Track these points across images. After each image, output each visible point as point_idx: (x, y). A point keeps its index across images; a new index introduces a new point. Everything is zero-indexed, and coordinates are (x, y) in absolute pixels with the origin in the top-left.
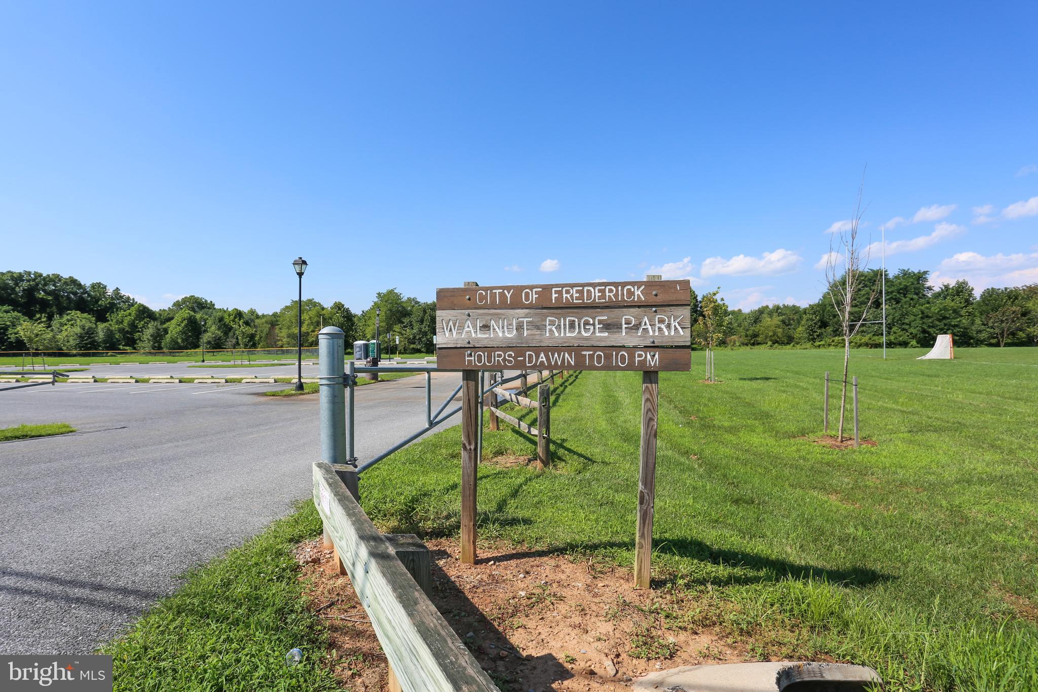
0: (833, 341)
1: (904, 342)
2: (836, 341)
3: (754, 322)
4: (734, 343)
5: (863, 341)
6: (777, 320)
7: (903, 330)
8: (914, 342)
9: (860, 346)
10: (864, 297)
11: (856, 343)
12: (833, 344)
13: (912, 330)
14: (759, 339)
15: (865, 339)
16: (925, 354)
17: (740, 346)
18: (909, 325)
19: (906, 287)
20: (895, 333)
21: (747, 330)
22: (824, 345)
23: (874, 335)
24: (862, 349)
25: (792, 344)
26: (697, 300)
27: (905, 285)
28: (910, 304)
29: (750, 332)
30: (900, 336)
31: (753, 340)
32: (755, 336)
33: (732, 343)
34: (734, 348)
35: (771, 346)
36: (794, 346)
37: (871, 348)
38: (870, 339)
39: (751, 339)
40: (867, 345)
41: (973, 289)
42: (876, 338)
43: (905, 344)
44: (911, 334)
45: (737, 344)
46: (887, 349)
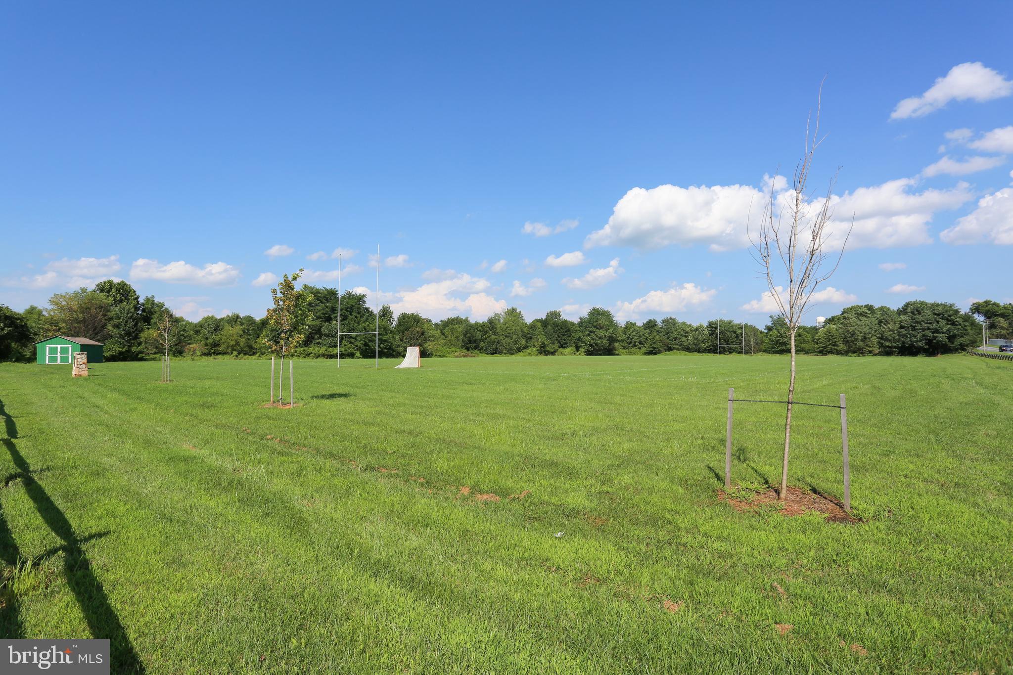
0: (296, 352)
1: (351, 353)
2: (298, 352)
3: (215, 330)
4: (194, 351)
5: (320, 352)
6: (238, 329)
7: (351, 343)
8: (358, 354)
9: (318, 356)
10: (321, 312)
11: (315, 354)
12: (296, 354)
13: (358, 343)
14: (220, 349)
15: (322, 350)
16: (400, 364)
17: (201, 356)
18: (355, 339)
19: (352, 306)
20: (345, 345)
21: (207, 339)
22: (288, 355)
23: (329, 347)
24: (320, 360)
25: (258, 355)
26: (138, 302)
27: (352, 305)
28: (355, 321)
29: (210, 341)
30: (349, 348)
31: (213, 349)
32: (216, 345)
33: (191, 353)
34: (195, 358)
35: (237, 356)
36: (259, 356)
37: (327, 359)
38: (326, 350)
39: (212, 349)
40: (324, 355)
41: (392, 313)
42: (330, 349)
43: (352, 355)
44: (357, 346)
45: (198, 353)
46: (379, 359)
